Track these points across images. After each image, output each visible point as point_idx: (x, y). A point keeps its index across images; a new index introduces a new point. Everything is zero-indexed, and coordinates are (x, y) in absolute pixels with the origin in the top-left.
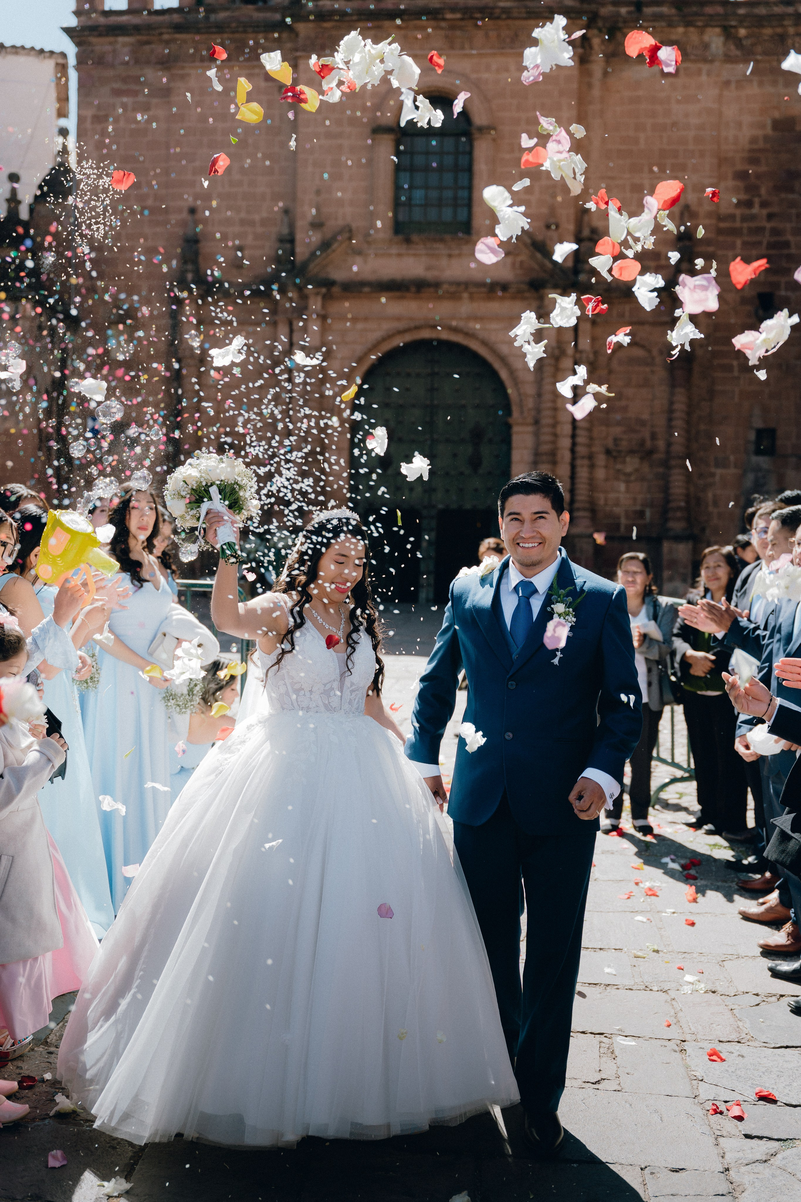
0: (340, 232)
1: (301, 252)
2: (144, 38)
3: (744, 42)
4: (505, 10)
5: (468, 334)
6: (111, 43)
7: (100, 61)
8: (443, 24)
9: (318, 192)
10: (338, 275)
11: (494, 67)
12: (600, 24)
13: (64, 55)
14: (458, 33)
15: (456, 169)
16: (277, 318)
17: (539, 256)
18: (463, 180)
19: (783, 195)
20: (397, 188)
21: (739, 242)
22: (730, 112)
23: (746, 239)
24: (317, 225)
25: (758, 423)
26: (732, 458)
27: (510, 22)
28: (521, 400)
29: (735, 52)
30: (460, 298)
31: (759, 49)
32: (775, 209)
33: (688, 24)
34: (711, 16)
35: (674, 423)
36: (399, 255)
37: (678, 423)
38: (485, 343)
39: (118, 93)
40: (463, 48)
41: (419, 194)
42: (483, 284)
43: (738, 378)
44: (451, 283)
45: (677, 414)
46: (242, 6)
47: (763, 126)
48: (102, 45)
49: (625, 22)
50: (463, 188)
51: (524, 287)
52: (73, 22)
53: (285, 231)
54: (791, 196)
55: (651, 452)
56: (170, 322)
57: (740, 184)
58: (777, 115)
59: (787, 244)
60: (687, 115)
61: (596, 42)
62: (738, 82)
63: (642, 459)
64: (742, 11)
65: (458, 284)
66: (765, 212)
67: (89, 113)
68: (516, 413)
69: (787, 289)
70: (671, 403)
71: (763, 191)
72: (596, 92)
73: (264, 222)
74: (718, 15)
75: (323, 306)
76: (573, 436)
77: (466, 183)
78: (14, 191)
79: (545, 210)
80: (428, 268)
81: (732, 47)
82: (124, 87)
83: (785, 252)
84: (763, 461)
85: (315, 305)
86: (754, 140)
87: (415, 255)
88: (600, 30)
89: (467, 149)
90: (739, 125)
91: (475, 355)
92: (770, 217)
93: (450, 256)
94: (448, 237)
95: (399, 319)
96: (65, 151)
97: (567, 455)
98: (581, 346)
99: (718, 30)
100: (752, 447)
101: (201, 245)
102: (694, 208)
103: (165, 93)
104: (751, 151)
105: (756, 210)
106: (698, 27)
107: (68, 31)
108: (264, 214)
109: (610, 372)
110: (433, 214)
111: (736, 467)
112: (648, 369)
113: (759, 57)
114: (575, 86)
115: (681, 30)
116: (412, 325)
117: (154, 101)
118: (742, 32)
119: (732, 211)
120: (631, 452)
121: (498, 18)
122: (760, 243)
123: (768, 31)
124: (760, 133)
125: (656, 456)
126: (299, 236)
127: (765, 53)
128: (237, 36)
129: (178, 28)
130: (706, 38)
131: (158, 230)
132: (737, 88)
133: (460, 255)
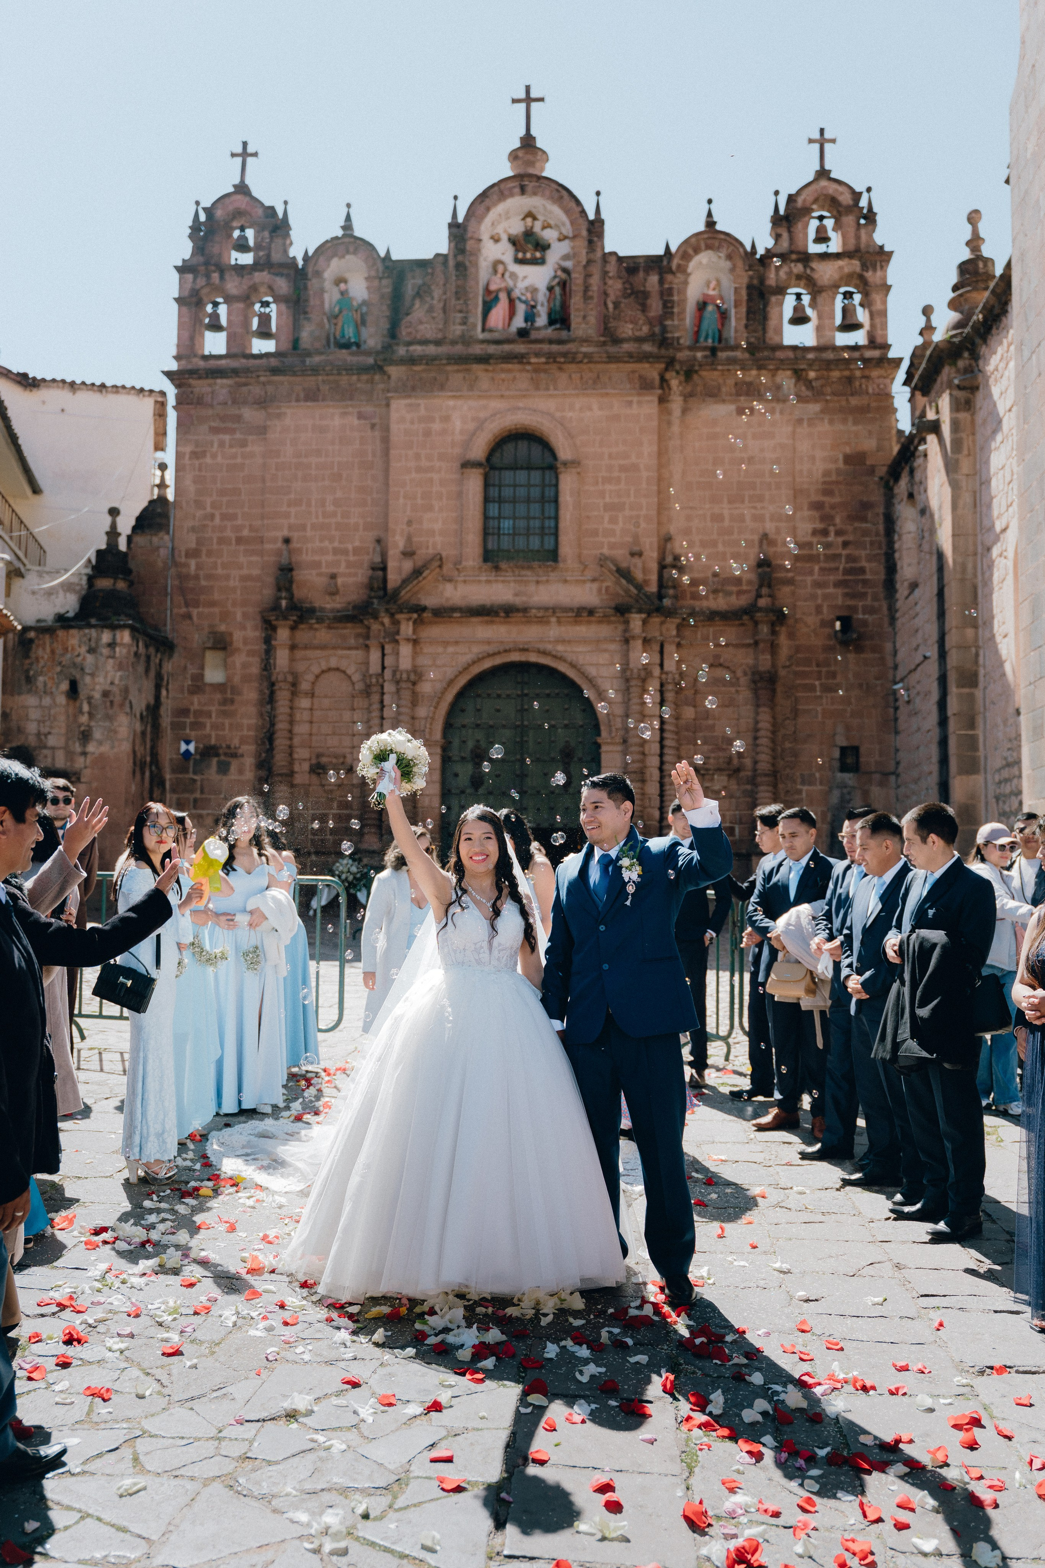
0: (432, 560)
1: (394, 579)
2: (243, 380)
3: (814, 384)
4: (586, 355)
5: (555, 657)
6: (210, 385)
7: (200, 402)
8: (528, 367)
9: (409, 523)
10: (430, 601)
11: (577, 406)
12: (678, 367)
13: (163, 394)
14: (542, 375)
15: (543, 500)
16: (368, 642)
17: (624, 582)
18: (549, 510)
19: (856, 524)
20: (486, 517)
21: (816, 568)
22: (804, 447)
23: (823, 565)
24: (408, 554)
25: (842, 741)
26: (817, 775)
27: (592, 366)
28: (609, 721)
29: (805, 392)
30: (548, 623)
31: (828, 390)
32: (850, 538)
33: (760, 368)
34: (782, 360)
35: (759, 742)
36: (488, 582)
37: (763, 741)
38: (573, 665)
39: (215, 430)
40: (547, 389)
41: (506, 524)
42: (571, 609)
43: (821, 697)
44: (539, 609)
45: (762, 733)
46: (337, 350)
47: (836, 461)
48: (201, 387)
49: (700, 365)
50: (549, 518)
51: (611, 612)
52: (174, 366)
53: (378, 559)
54: (864, 525)
55: (738, 770)
56: (264, 647)
57: (816, 514)
58: (848, 450)
59: (862, 570)
60: (762, 450)
61: (674, 383)
62: (809, 420)
63: (729, 776)
64: (811, 356)
65: (546, 609)
66: (840, 540)
67: (188, 449)
68: (604, 733)
69: (864, 614)
70: (757, 722)
71: (838, 520)
72: (676, 429)
73: (357, 551)
74: (788, 359)
75: (415, 631)
76: (661, 755)
77: (553, 514)
78: (114, 526)
79: (629, 539)
80: (516, 595)
81: (803, 388)
82: (223, 425)
83: (861, 577)
84: (848, 778)
85: (407, 629)
86: (827, 473)
87: (503, 582)
88: (678, 373)
89: (554, 482)
90: (813, 458)
91: (564, 677)
92: (845, 544)
93: (538, 582)
94: (536, 564)
95: (489, 643)
96: (162, 485)
97: (656, 774)
98: (667, 667)
99: (789, 373)
100: (837, 764)
101: (294, 573)
102: (772, 536)
103: (262, 431)
104: (824, 483)
105: (831, 538)
106: (771, 370)
107: (168, 374)
108: (357, 544)
109: (696, 692)
110: (521, 543)
111: (821, 784)
112: (733, 690)
113: (828, 398)
114: (655, 423)
115: (754, 372)
116: (501, 649)
117: (250, 438)
118: (812, 374)
119: (809, 538)
120: (719, 770)
121: (581, 362)
122: (837, 569)
123: (836, 374)
124: (832, 466)
125: (742, 774)
126: (391, 565)
127: (834, 394)
128: (331, 378)
129: (275, 371)
130: (778, 379)
131: (254, 559)
132: (809, 425)
133: (547, 581)
